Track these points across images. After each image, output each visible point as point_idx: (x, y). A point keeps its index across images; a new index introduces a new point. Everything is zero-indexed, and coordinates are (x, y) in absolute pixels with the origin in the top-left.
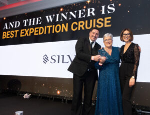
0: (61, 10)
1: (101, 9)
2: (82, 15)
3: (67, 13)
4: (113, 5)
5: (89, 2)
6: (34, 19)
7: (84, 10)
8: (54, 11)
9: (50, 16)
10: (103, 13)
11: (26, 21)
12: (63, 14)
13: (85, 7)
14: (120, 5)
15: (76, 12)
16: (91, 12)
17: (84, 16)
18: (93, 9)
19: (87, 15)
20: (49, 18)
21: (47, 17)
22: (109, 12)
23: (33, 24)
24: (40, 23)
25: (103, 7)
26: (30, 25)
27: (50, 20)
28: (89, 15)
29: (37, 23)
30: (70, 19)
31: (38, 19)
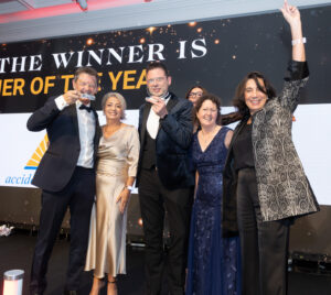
0: (90, 42)
1: (179, 47)
2: (136, 58)
3: (102, 51)
4: (203, 41)
5: (151, 29)
6: (24, 59)
7: (141, 47)
8: (73, 43)
9: (63, 55)
10: (182, 56)
11: (3, 60)
12: (92, 53)
13: (142, 41)
14: (217, 42)
15: (122, 49)
16: (156, 52)
17: (141, 60)
18: (161, 47)
19: (146, 57)
20: (60, 58)
21: (56, 56)
22: (194, 56)
23: (22, 69)
24: (39, 69)
25: (183, 44)
26: (14, 70)
27: (62, 64)
28: (151, 58)
29: (31, 69)
30: (109, 63)
31: (33, 58)
